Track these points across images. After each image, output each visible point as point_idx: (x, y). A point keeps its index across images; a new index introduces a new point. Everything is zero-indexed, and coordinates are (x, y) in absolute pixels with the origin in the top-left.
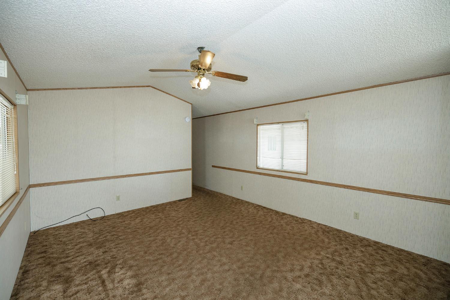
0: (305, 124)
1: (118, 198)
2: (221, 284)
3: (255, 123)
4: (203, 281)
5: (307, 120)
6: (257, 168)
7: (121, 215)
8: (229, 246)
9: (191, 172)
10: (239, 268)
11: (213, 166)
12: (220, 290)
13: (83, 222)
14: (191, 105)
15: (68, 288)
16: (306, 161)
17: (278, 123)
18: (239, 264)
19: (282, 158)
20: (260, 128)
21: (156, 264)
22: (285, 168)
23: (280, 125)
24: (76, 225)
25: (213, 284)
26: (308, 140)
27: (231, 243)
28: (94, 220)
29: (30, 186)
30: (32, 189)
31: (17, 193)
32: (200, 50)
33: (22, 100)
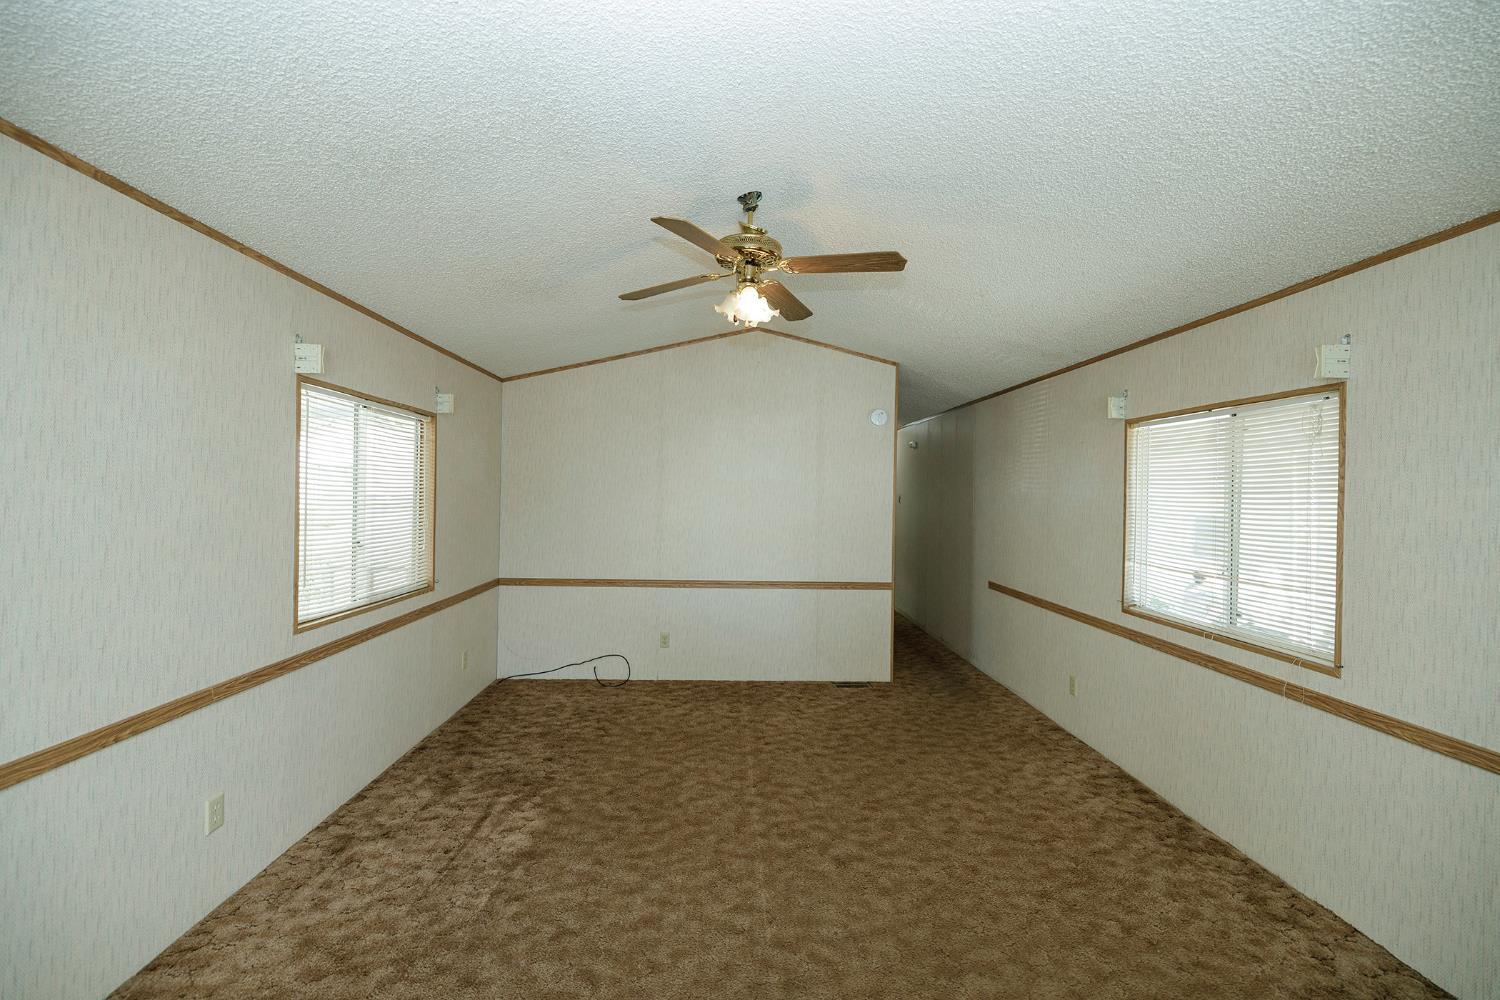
0: (1330, 406)
1: (665, 641)
2: (676, 956)
3: (1114, 413)
4: (647, 922)
5: (1337, 387)
6: (1125, 610)
7: (662, 687)
8: (827, 866)
10: (779, 944)
11: (992, 585)
12: (654, 968)
13: (583, 683)
14: (894, 368)
15: (436, 803)
16: (1334, 600)
17: (1209, 408)
18: (790, 933)
20: (1139, 433)
21: (598, 828)
24: (567, 685)
25: (659, 942)
26: (1341, 491)
27: (840, 862)
28: (602, 684)
29: (498, 582)
30: (502, 588)
31: (429, 588)
32: (749, 202)
33: (445, 404)
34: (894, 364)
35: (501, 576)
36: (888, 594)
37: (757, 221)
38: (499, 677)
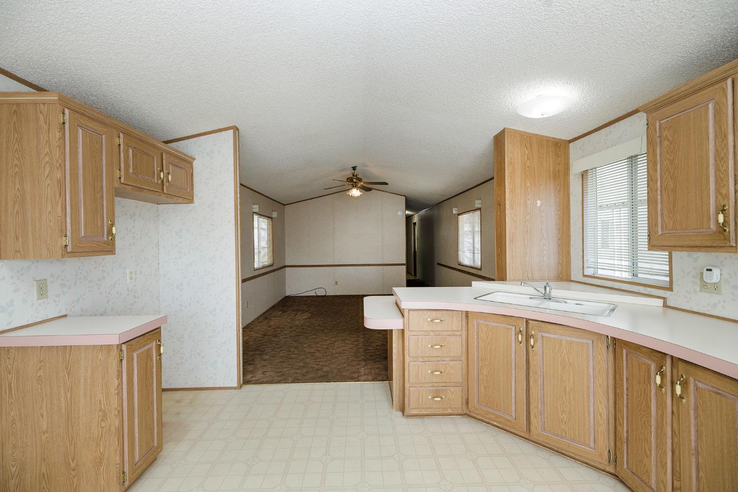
1: (336, 283)
3: (455, 212)
5: (480, 209)
29: (285, 267)
30: (286, 268)
31: (272, 265)
32: (354, 168)
33: (275, 215)
34: (404, 196)
35: (286, 265)
36: (404, 267)
37: (356, 172)
38: (287, 295)
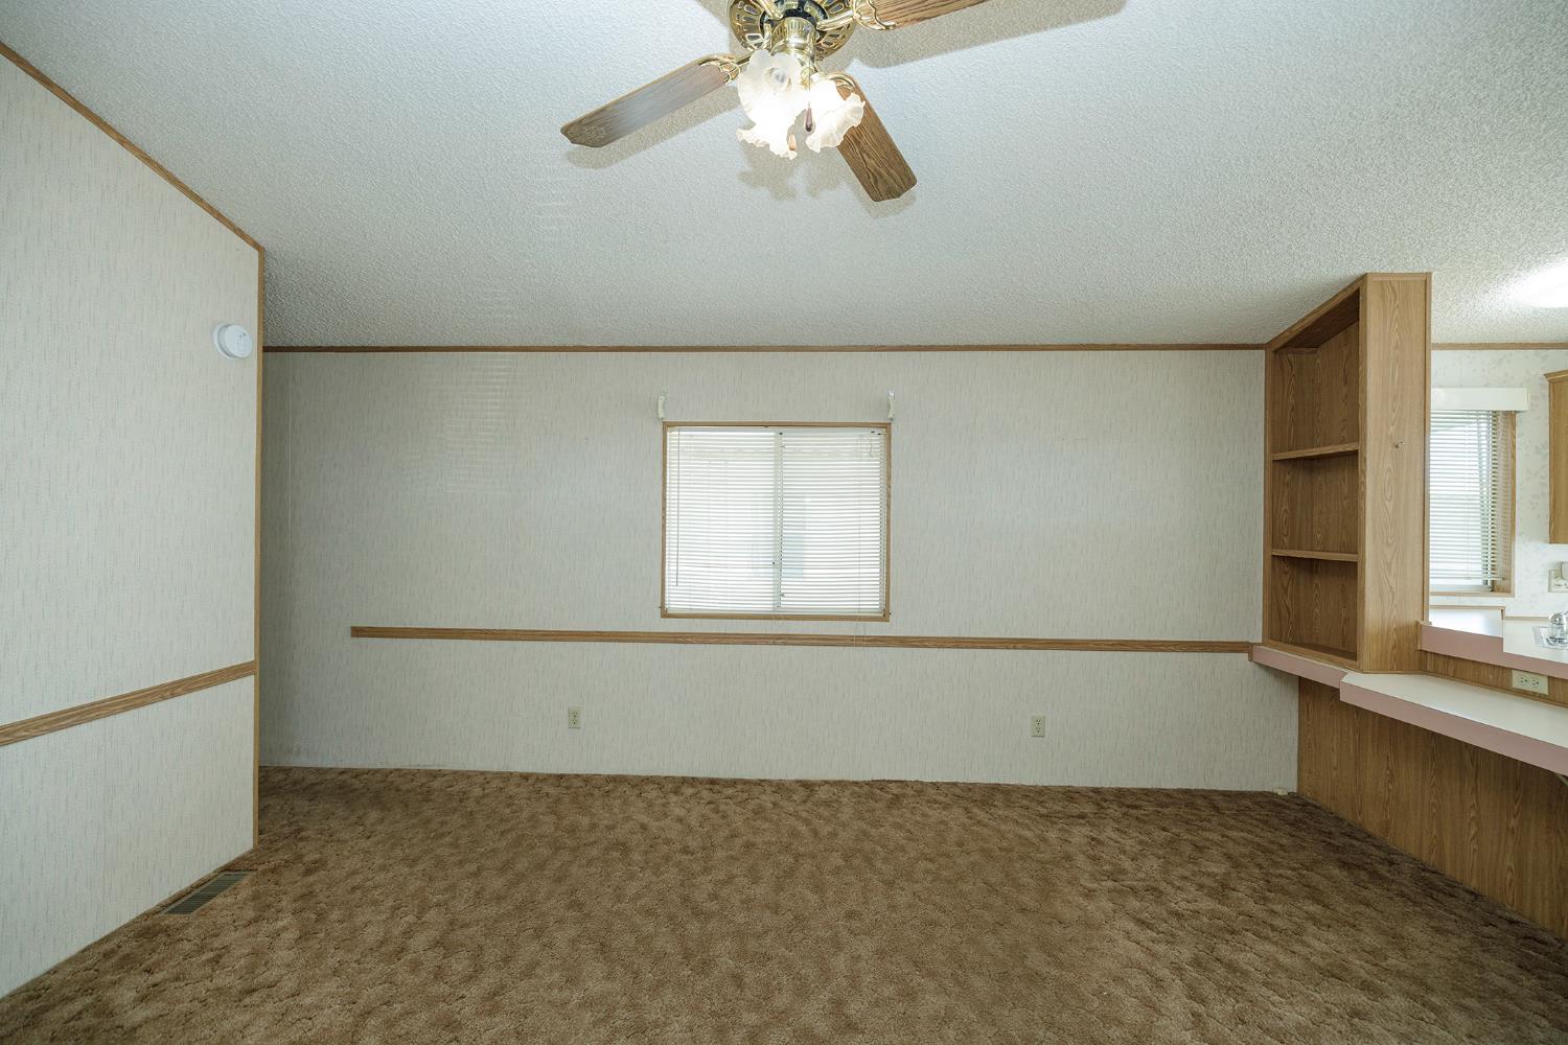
0: (876, 441)
5: (885, 426)
6: (665, 615)
9: (247, 686)
11: (357, 632)
14: (256, 253)
19: (777, 564)
20: (677, 437)
22: (789, 604)
23: (770, 433)
34: (256, 245)
